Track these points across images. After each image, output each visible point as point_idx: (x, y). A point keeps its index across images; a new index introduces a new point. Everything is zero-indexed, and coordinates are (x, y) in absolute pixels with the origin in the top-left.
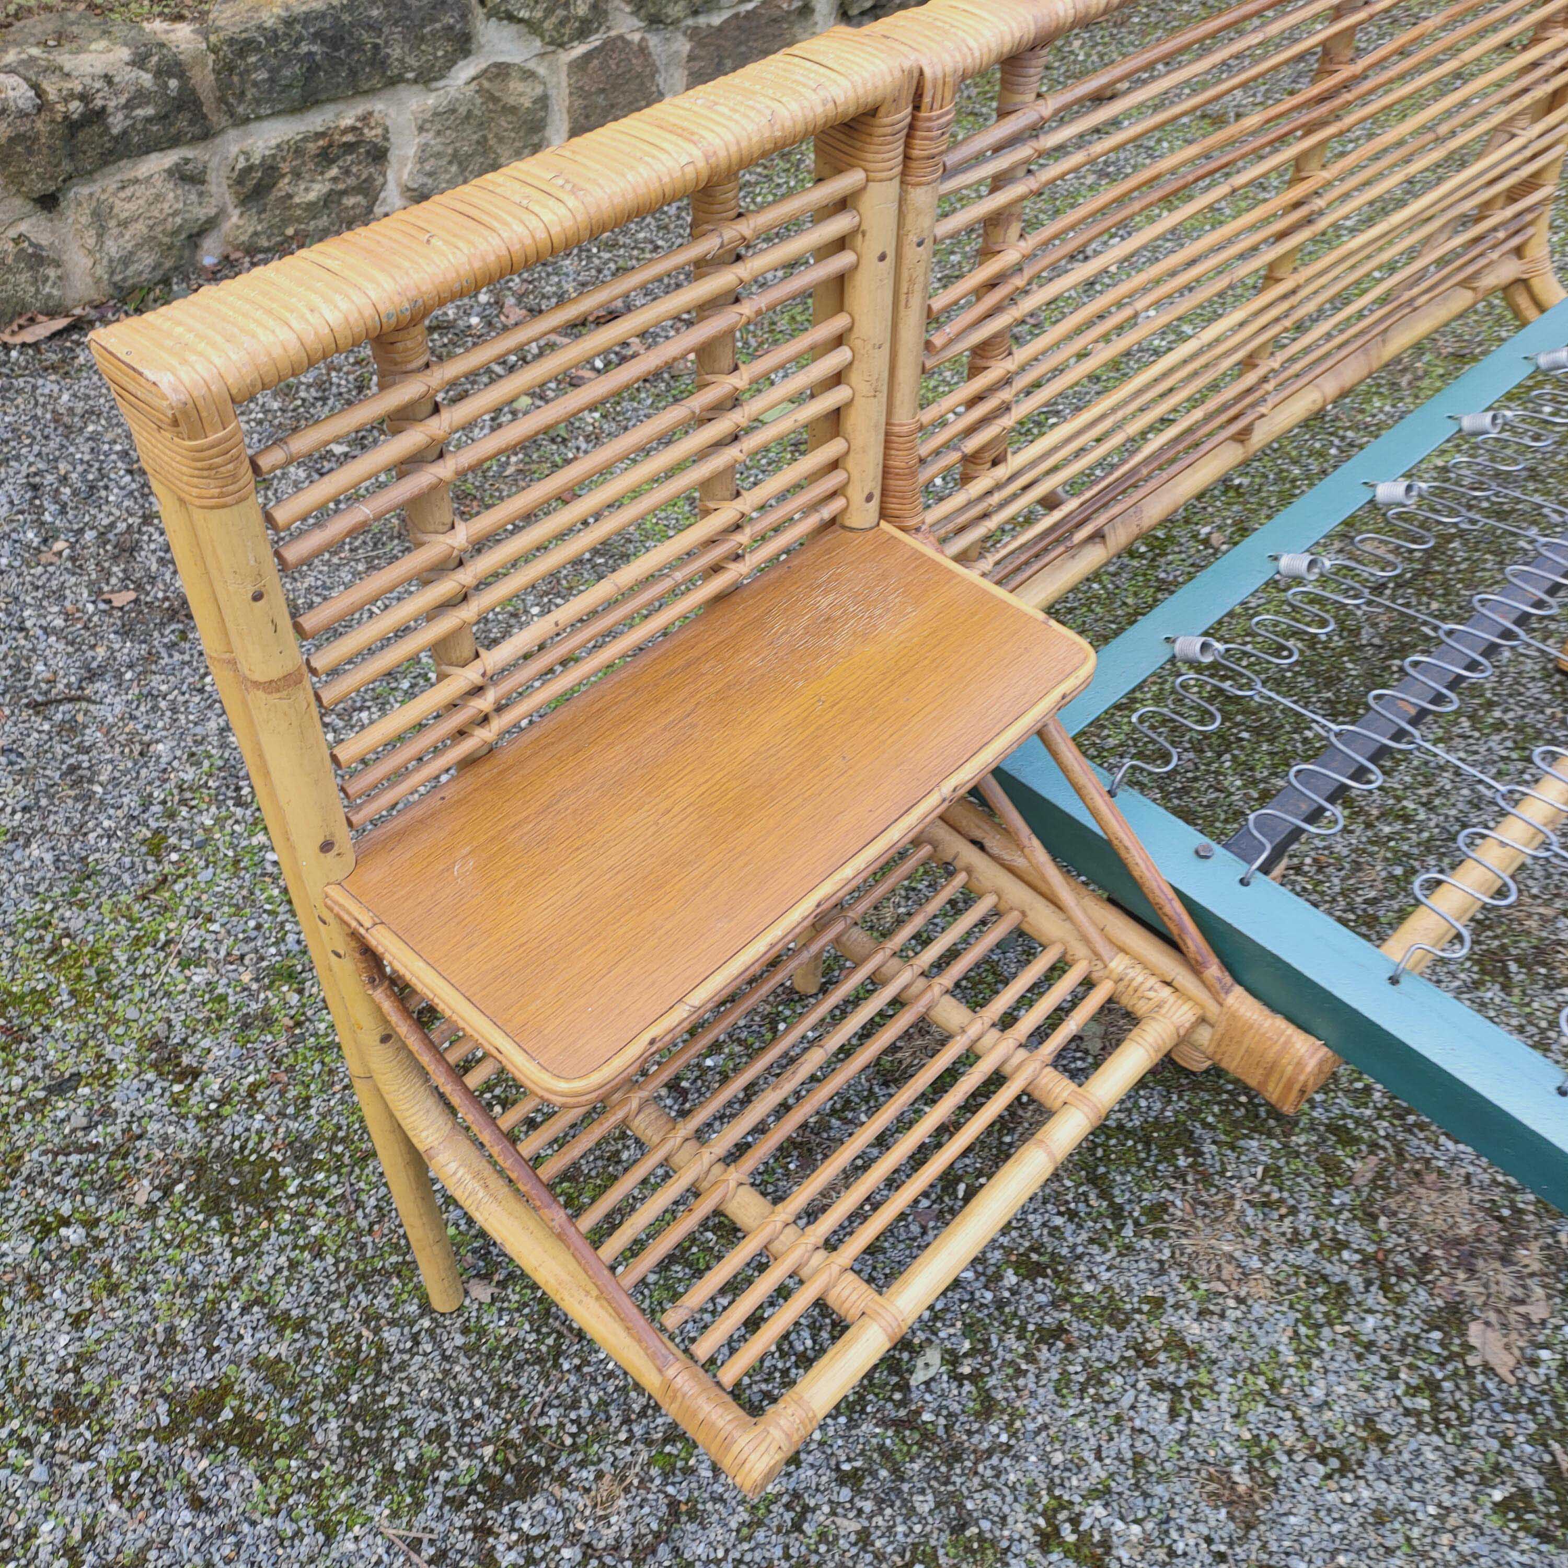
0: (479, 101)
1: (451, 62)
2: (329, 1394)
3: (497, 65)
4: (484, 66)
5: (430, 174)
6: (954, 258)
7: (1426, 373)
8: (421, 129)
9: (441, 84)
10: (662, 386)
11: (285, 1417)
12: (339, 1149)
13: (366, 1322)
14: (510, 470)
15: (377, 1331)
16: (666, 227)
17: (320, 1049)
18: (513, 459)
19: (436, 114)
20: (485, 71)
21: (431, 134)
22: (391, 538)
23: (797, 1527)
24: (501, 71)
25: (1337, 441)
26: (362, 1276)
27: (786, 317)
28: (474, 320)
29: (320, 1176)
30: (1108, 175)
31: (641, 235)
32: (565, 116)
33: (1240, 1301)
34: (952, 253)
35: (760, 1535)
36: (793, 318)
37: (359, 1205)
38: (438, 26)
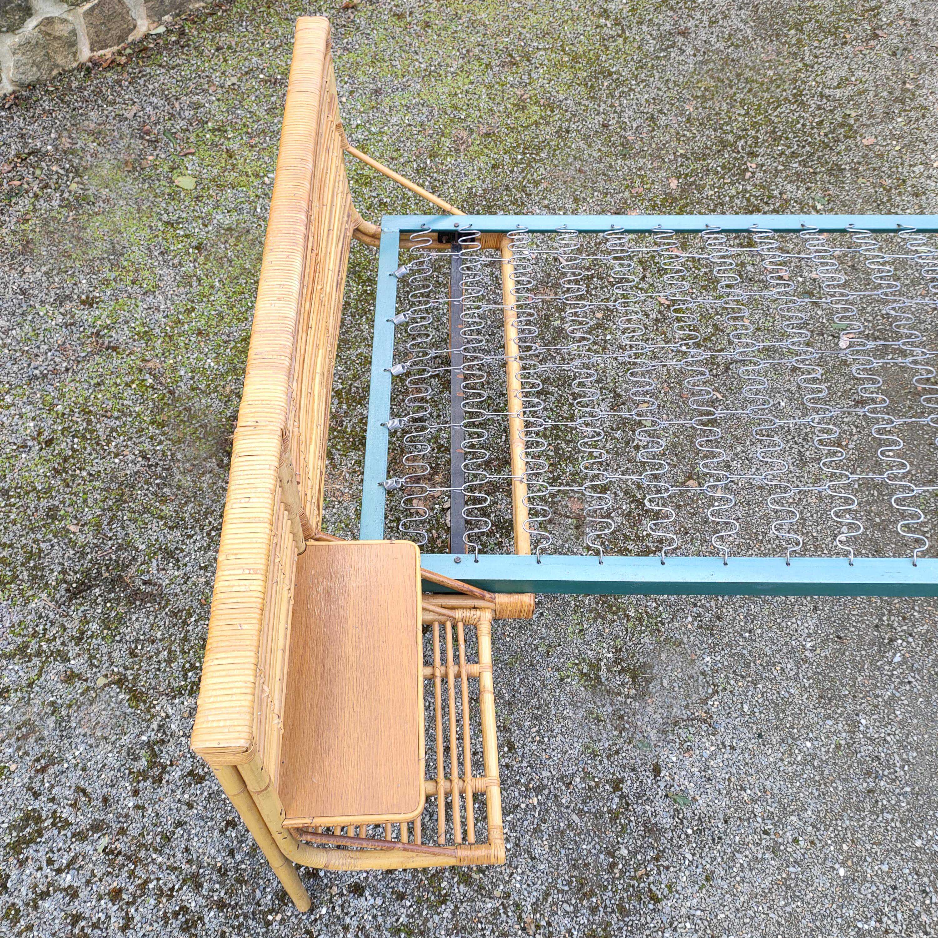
0: (41, 36)
1: (23, 21)
2: (23, 565)
3: (47, 18)
4: (40, 20)
5: (23, 73)
6: (273, 99)
7: (472, 143)
8: (14, 53)
9: (20, 31)
10: (137, 174)
11: (8, 573)
12: (19, 490)
13: (34, 542)
14: (70, 219)
15: (38, 544)
16: (138, 92)
17: (8, 458)
18: (71, 214)
19: (20, 45)
20: (42, 22)
21: (20, 55)
22: (19, 255)
23: (185, 583)
24: (50, 21)
25: (429, 179)
26: (31, 529)
27: (195, 134)
28: (49, 148)
29: (13, 500)
30: (348, 49)
31: (127, 97)
32: (87, 37)
33: (339, 502)
34: (273, 96)
35: (173, 586)
36: (198, 135)
37: (28, 507)
38: (13, 5)
